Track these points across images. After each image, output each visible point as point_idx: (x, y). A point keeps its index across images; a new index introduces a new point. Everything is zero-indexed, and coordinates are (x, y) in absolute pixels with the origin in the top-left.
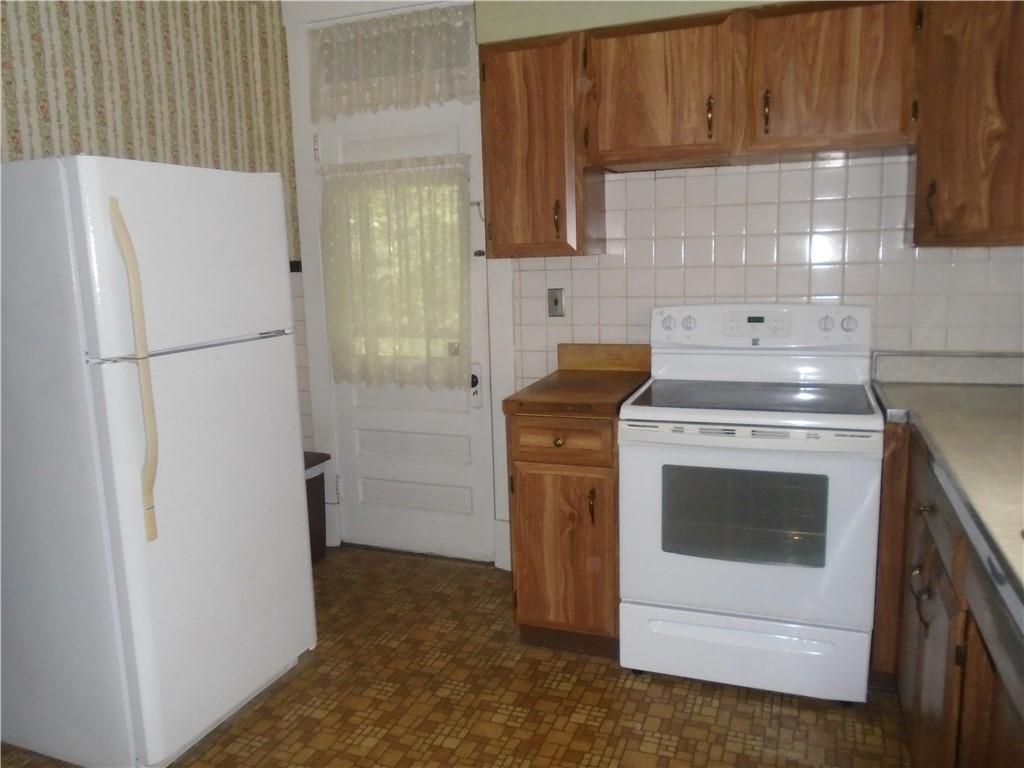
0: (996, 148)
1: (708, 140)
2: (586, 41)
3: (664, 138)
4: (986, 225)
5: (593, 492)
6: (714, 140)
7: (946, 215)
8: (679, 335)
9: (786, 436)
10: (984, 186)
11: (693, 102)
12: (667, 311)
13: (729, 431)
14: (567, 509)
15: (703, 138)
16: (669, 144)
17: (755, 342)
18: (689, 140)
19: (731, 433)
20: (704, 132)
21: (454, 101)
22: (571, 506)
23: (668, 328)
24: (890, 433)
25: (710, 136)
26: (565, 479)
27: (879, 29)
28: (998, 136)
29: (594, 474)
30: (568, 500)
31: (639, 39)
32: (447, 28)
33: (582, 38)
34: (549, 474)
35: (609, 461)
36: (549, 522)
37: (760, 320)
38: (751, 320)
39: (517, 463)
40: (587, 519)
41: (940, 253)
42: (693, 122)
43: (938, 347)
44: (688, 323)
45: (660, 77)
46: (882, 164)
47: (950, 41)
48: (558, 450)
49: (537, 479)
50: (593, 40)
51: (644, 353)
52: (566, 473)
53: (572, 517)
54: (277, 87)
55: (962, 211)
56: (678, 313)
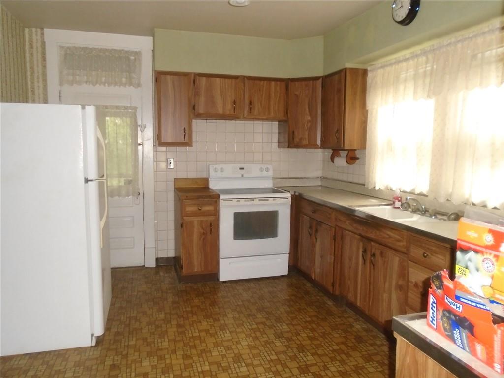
0: (309, 124)
1: (234, 113)
2: (195, 77)
3: (220, 111)
4: (307, 143)
5: (211, 224)
6: (235, 113)
7: (297, 140)
8: (219, 174)
9: (268, 200)
10: (307, 133)
11: (229, 101)
12: (215, 166)
13: (252, 200)
14: (202, 231)
15: (232, 113)
16: (222, 113)
17: (242, 176)
18: (228, 113)
19: (253, 201)
20: (233, 110)
21: (132, 87)
22: (204, 230)
23: (216, 172)
24: (293, 197)
25: (234, 112)
26: (202, 221)
27: (278, 88)
28: (310, 121)
29: (212, 218)
30: (202, 228)
31: (213, 79)
32: (129, 59)
33: (193, 76)
34: (196, 220)
35: (216, 214)
36: (195, 237)
37: (243, 169)
38: (240, 169)
39: (184, 218)
40: (209, 234)
41: (294, 150)
42: (229, 107)
43: (287, 176)
44: (222, 170)
45: (219, 92)
46: (272, 124)
47: (297, 96)
48: (200, 212)
49: (192, 222)
50: (197, 77)
51: (206, 180)
52: (202, 219)
53: (204, 234)
54: (38, 67)
55: (301, 139)
56: (219, 167)
